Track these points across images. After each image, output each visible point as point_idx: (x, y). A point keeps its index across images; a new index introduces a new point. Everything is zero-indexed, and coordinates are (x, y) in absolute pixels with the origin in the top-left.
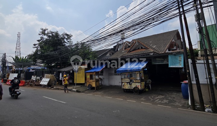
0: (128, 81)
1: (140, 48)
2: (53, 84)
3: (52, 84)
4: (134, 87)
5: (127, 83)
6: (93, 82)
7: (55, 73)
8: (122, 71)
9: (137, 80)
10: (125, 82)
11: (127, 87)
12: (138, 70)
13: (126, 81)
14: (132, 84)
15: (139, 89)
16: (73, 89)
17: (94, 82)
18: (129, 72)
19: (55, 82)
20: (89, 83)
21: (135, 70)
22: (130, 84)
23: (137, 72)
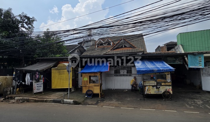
0: (153, 84)
1: (123, 47)
2: (9, 93)
3: (7, 92)
4: (163, 91)
5: (153, 86)
6: (95, 87)
7: (14, 73)
8: (145, 71)
9: (168, 82)
10: (150, 86)
11: (153, 91)
12: (169, 70)
13: (151, 84)
14: (159, 87)
15: (170, 93)
16: (65, 100)
17: (98, 86)
18: (155, 73)
19: (14, 88)
20: (88, 88)
21: (165, 70)
22: (157, 88)
23: (167, 73)
